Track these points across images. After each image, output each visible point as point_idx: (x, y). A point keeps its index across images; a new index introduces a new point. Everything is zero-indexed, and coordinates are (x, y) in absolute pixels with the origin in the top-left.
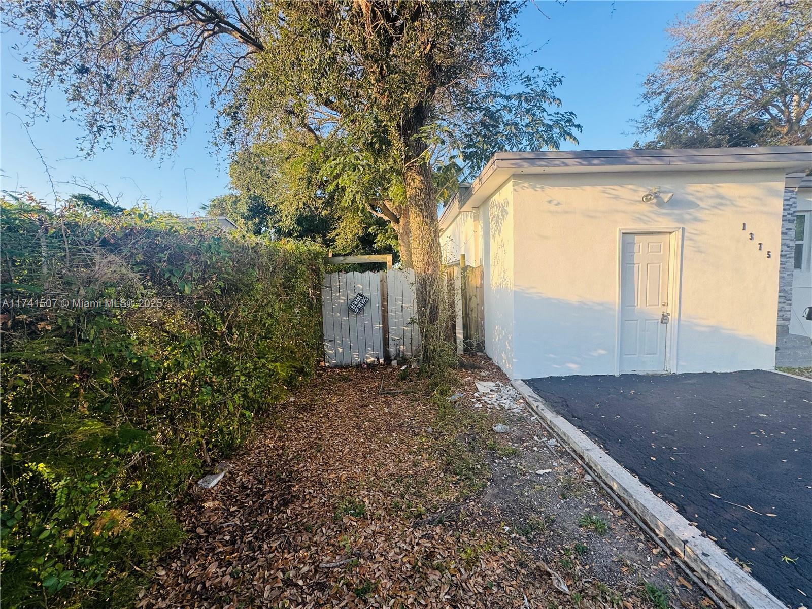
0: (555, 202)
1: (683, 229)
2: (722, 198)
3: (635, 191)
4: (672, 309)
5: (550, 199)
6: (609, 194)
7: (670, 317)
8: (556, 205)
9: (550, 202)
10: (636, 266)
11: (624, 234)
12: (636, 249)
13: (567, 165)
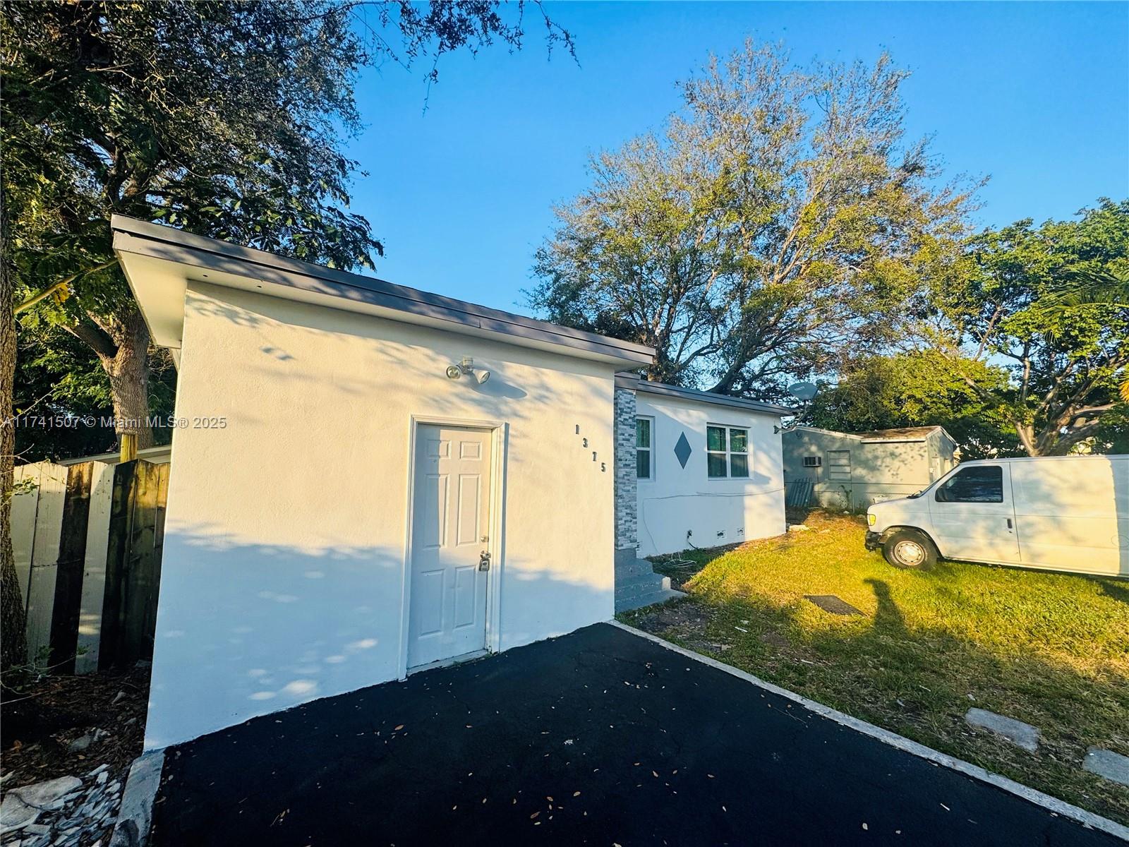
0: (280, 354)
1: (507, 425)
2: (548, 389)
3: (433, 360)
4: (494, 549)
5: (269, 346)
6: (390, 355)
7: (490, 559)
8: (284, 358)
9: (268, 351)
10: (442, 478)
11: (420, 424)
12: (442, 451)
13: (290, 284)
